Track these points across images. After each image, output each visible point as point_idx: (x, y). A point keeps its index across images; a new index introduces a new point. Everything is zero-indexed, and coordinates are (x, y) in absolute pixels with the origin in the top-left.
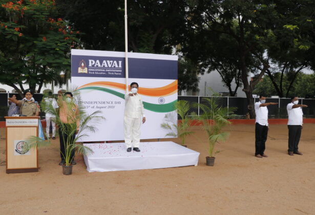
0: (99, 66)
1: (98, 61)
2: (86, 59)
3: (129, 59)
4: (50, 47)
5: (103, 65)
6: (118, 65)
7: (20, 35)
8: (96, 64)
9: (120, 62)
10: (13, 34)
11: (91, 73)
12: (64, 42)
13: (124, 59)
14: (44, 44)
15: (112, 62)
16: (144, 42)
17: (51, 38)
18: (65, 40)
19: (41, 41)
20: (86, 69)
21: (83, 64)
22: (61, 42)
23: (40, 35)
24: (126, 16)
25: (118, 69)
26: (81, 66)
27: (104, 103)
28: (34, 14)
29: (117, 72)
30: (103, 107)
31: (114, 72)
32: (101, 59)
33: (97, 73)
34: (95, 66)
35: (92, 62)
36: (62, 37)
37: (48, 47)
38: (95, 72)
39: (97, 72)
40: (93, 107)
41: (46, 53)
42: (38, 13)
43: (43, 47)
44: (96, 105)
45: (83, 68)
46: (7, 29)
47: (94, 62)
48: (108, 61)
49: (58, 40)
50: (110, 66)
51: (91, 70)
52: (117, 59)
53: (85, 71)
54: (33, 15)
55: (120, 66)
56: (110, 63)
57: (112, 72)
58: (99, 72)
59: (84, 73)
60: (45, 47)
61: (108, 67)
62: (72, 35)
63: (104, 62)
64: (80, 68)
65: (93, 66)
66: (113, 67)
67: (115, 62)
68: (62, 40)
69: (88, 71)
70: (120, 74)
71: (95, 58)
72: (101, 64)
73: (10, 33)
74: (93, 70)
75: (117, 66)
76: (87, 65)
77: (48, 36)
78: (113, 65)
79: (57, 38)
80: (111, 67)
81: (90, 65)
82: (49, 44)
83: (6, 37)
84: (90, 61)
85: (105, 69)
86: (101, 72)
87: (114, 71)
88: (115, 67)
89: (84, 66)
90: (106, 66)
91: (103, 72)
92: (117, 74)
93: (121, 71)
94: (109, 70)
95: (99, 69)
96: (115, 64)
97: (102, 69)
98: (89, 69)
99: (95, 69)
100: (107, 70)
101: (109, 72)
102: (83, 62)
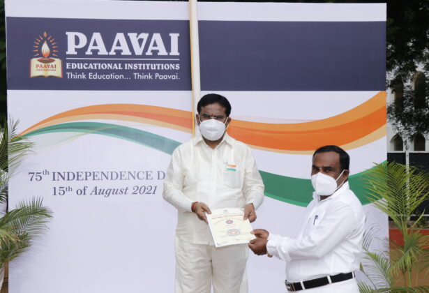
0: (102, 51)
1: (97, 36)
3: (202, 24)
5: (114, 47)
6: (168, 48)
8: (91, 47)
9: (174, 37)
11: (76, 77)
13: (183, 27)
15: (144, 36)
20: (58, 62)
21: (45, 48)
25: (168, 59)
26: (41, 55)
27: (120, 176)
29: (162, 72)
30: (115, 192)
31: (153, 72)
33: (96, 76)
34: (89, 52)
35: (77, 41)
38: (86, 72)
39: (94, 71)
40: (83, 192)
44: (91, 184)
45: (47, 60)
47: (83, 39)
48: (133, 36)
50: (139, 51)
51: (74, 66)
52: (164, 27)
53: (55, 69)
55: (175, 51)
56: (140, 41)
57: (146, 72)
58: (101, 72)
59: (51, 77)
61: (133, 55)
63: (120, 37)
64: (35, 62)
65: (81, 52)
66: (149, 53)
67: (157, 37)
69: (64, 70)
70: (174, 77)
71: (87, 26)
72: (108, 46)
74: (81, 66)
75: (163, 52)
76: (59, 50)
78: (151, 48)
80: (144, 55)
81: (71, 49)
84: (71, 36)
85: (123, 63)
86: (108, 72)
87: (153, 67)
88: (155, 52)
89: (51, 55)
90: (126, 52)
91: (117, 72)
92: (165, 77)
93: (178, 67)
94: (136, 66)
95: (101, 62)
96: (155, 45)
97: (113, 62)
98: (68, 65)
99: (89, 62)
100: (130, 66)
101: (138, 71)
102: (45, 39)
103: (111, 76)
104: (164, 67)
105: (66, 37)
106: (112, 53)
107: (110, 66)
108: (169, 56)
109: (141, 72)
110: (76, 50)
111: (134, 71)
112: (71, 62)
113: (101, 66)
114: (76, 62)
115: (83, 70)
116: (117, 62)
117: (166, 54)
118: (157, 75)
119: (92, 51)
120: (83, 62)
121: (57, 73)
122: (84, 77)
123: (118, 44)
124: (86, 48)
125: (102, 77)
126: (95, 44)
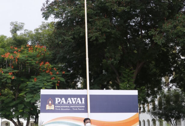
0: (65, 102)
1: (63, 99)
2: (53, 97)
3: (90, 96)
4: (38, 87)
5: (68, 102)
7: (13, 78)
8: (62, 102)
9: (83, 99)
10: (8, 78)
12: (51, 82)
13: (86, 96)
14: (34, 84)
15: (75, 99)
16: (124, 77)
17: (40, 79)
18: (51, 80)
19: (32, 82)
20: (53, 106)
21: (50, 102)
22: (48, 82)
23: (32, 77)
24: (87, 59)
25: (82, 105)
26: (49, 104)
28: (28, 60)
31: (78, 108)
32: (66, 97)
33: (63, 109)
34: (61, 103)
36: (49, 77)
37: (36, 87)
38: (60, 108)
39: (62, 108)
41: (35, 92)
42: (30, 59)
43: (32, 87)
45: (50, 105)
46: (3, 74)
47: (60, 99)
48: (72, 99)
49: (46, 81)
50: (74, 103)
51: (57, 107)
52: (81, 96)
53: (52, 107)
54: (26, 61)
55: (83, 102)
56: (74, 100)
57: (76, 108)
58: (64, 108)
59: (51, 110)
60: (34, 87)
61: (73, 104)
62: (58, 75)
63: (69, 99)
64: (47, 106)
65: (59, 103)
66: (77, 103)
67: (79, 99)
68: (49, 80)
69: (55, 108)
70: (83, 109)
71: (61, 96)
72: (66, 101)
73: (5, 77)
74: (59, 107)
75: (80, 103)
76: (54, 102)
77: (39, 77)
79: (45, 79)
80: (75, 104)
81: (57, 102)
82: (38, 84)
83: (2, 80)
84: (57, 99)
85: (70, 106)
86: (66, 108)
88: (78, 103)
89: (51, 104)
90: (71, 103)
91: (68, 108)
92: (81, 109)
93: (84, 107)
94: (73, 107)
95: (64, 105)
96: (78, 101)
97: (67, 106)
98: (56, 106)
99: (61, 105)
100: (72, 106)
101: (74, 108)
102: (50, 100)
103: (67, 109)
104: (80, 107)
105: (55, 99)
106: (67, 103)
107: (66, 106)
108: (82, 104)
109: (75, 108)
110: (58, 102)
111: (73, 108)
112: (57, 105)
113: (64, 107)
114: (58, 105)
115: (59, 108)
116: (68, 106)
117: (81, 103)
118: (79, 109)
119: (62, 103)
120: (60, 105)
121: (53, 109)
122: (60, 109)
123: (69, 101)
125: (64, 109)
126: (63, 101)
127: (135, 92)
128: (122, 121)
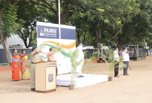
1: (48, 29)
2: (43, 27)
5: (49, 31)
13: (57, 29)
15: (53, 29)
20: (43, 33)
21: (42, 31)
25: (55, 34)
31: (54, 36)
34: (47, 32)
39: (47, 35)
48: (51, 29)
50: (52, 32)
52: (55, 28)
55: (56, 32)
69: (44, 35)
70: (56, 37)
71: (47, 27)
76: (43, 31)
86: (49, 35)
88: (54, 32)
102: (42, 29)
105: (44, 29)
111: (51, 35)
112: (45, 33)
121: (43, 35)
124: (46, 31)
127: (74, 28)
128: (70, 44)
